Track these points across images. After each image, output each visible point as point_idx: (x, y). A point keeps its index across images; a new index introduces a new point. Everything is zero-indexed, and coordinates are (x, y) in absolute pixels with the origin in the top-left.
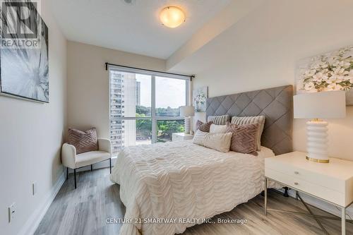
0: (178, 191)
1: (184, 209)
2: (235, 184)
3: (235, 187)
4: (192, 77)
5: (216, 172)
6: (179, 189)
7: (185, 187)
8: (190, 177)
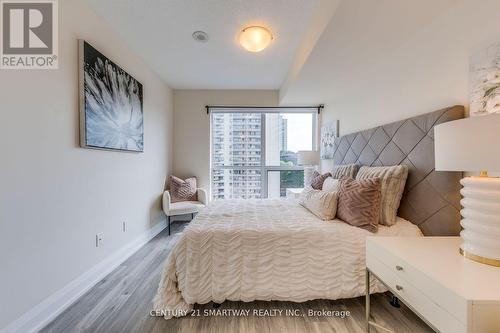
0: (218, 253)
1: (223, 276)
2: (314, 267)
3: (312, 270)
4: (320, 108)
5: (282, 242)
6: (221, 251)
7: (229, 250)
8: (240, 240)
